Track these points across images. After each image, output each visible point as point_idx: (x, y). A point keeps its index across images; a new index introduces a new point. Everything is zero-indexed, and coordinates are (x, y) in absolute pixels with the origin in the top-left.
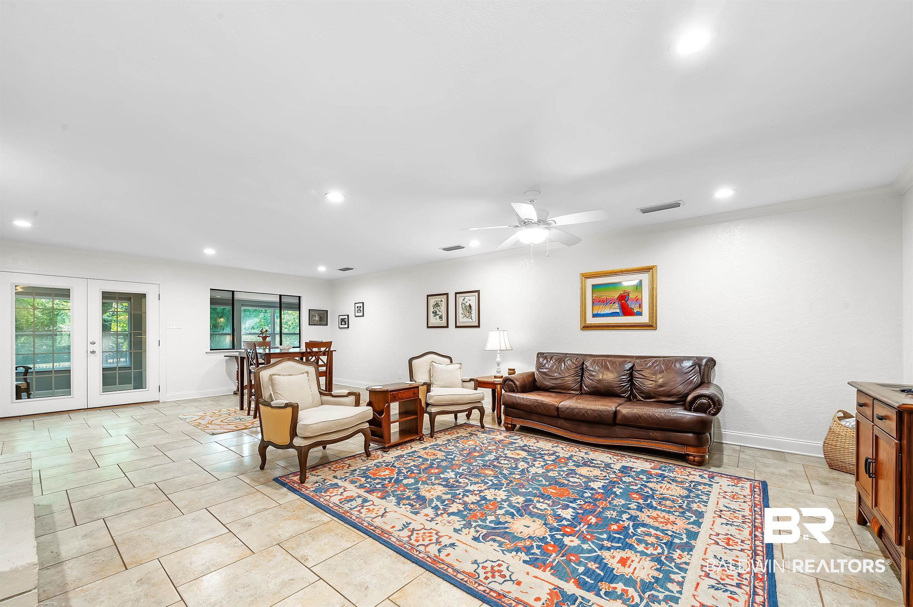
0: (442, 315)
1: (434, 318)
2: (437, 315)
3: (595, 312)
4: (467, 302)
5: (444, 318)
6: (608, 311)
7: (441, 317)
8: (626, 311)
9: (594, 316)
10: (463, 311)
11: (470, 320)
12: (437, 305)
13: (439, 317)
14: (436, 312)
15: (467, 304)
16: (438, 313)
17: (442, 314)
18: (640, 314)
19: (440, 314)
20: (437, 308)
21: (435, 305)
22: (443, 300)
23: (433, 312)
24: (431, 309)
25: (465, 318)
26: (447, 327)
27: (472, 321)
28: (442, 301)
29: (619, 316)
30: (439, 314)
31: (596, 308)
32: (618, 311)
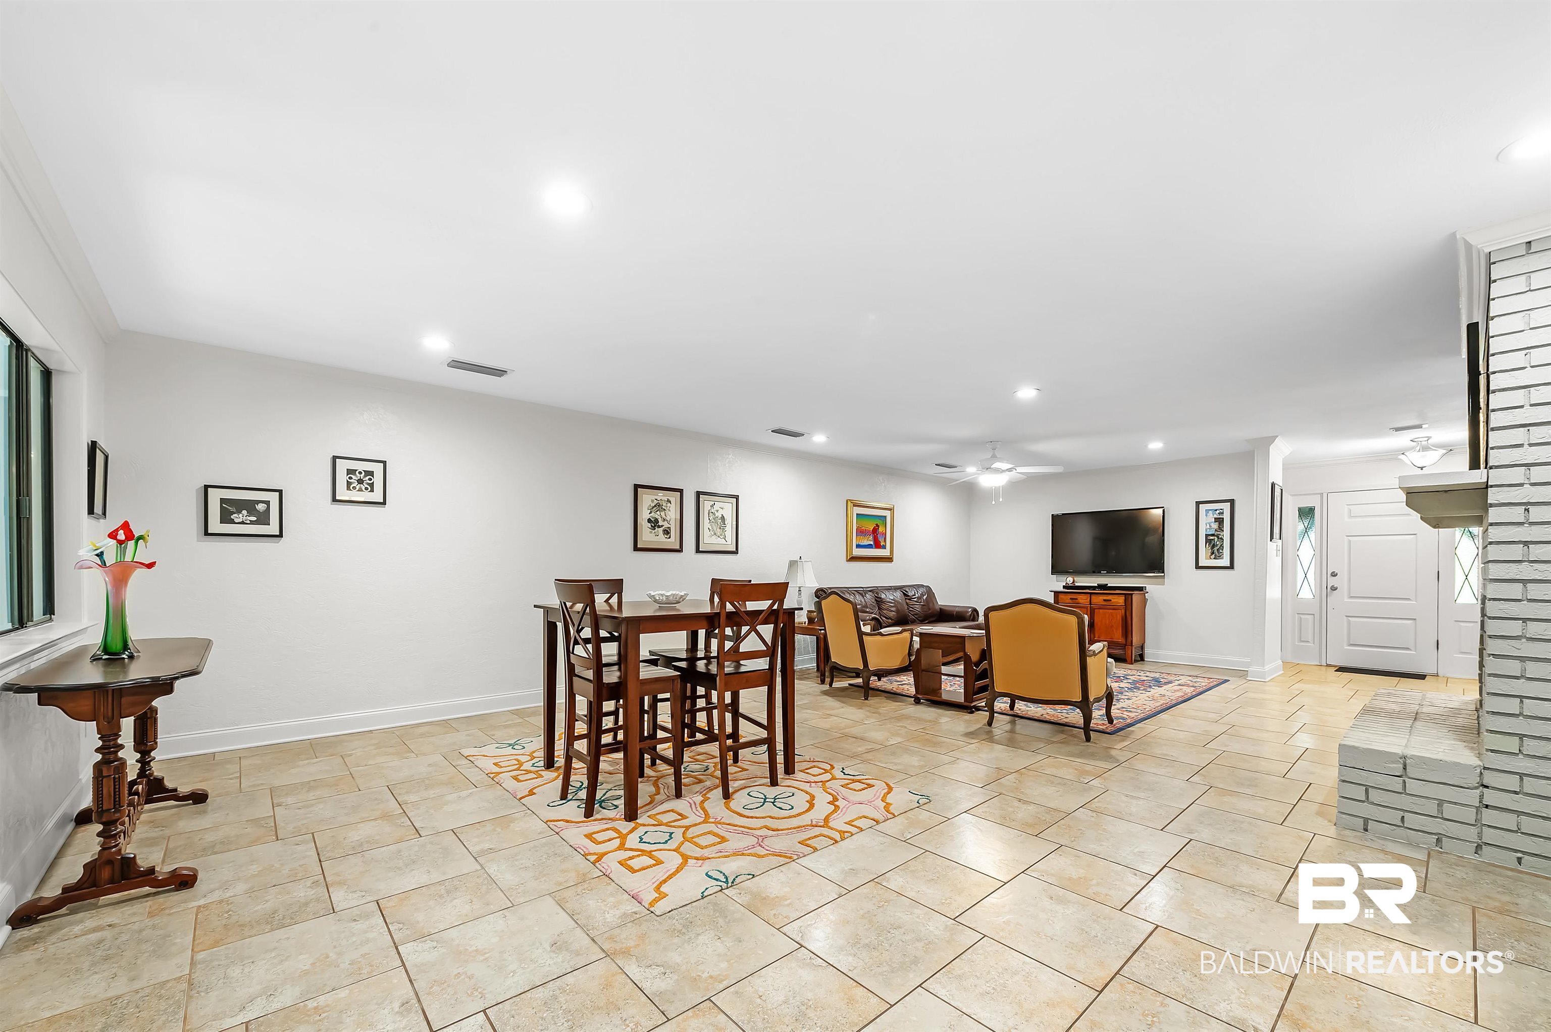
0: (669, 528)
1: (651, 532)
2: (659, 527)
3: (858, 543)
4: (717, 511)
5: (674, 533)
6: (866, 543)
7: (667, 532)
8: (877, 545)
9: (858, 546)
10: (711, 525)
11: (723, 541)
12: (658, 507)
13: (664, 530)
14: (657, 521)
15: (719, 515)
16: (660, 524)
17: (669, 526)
18: (884, 547)
19: (666, 525)
20: (658, 512)
21: (655, 506)
22: (672, 499)
23: (649, 521)
24: (645, 514)
25: (714, 537)
26: (680, 550)
27: (727, 543)
28: (669, 501)
29: (872, 548)
30: (662, 526)
31: (858, 538)
32: (872, 543)
